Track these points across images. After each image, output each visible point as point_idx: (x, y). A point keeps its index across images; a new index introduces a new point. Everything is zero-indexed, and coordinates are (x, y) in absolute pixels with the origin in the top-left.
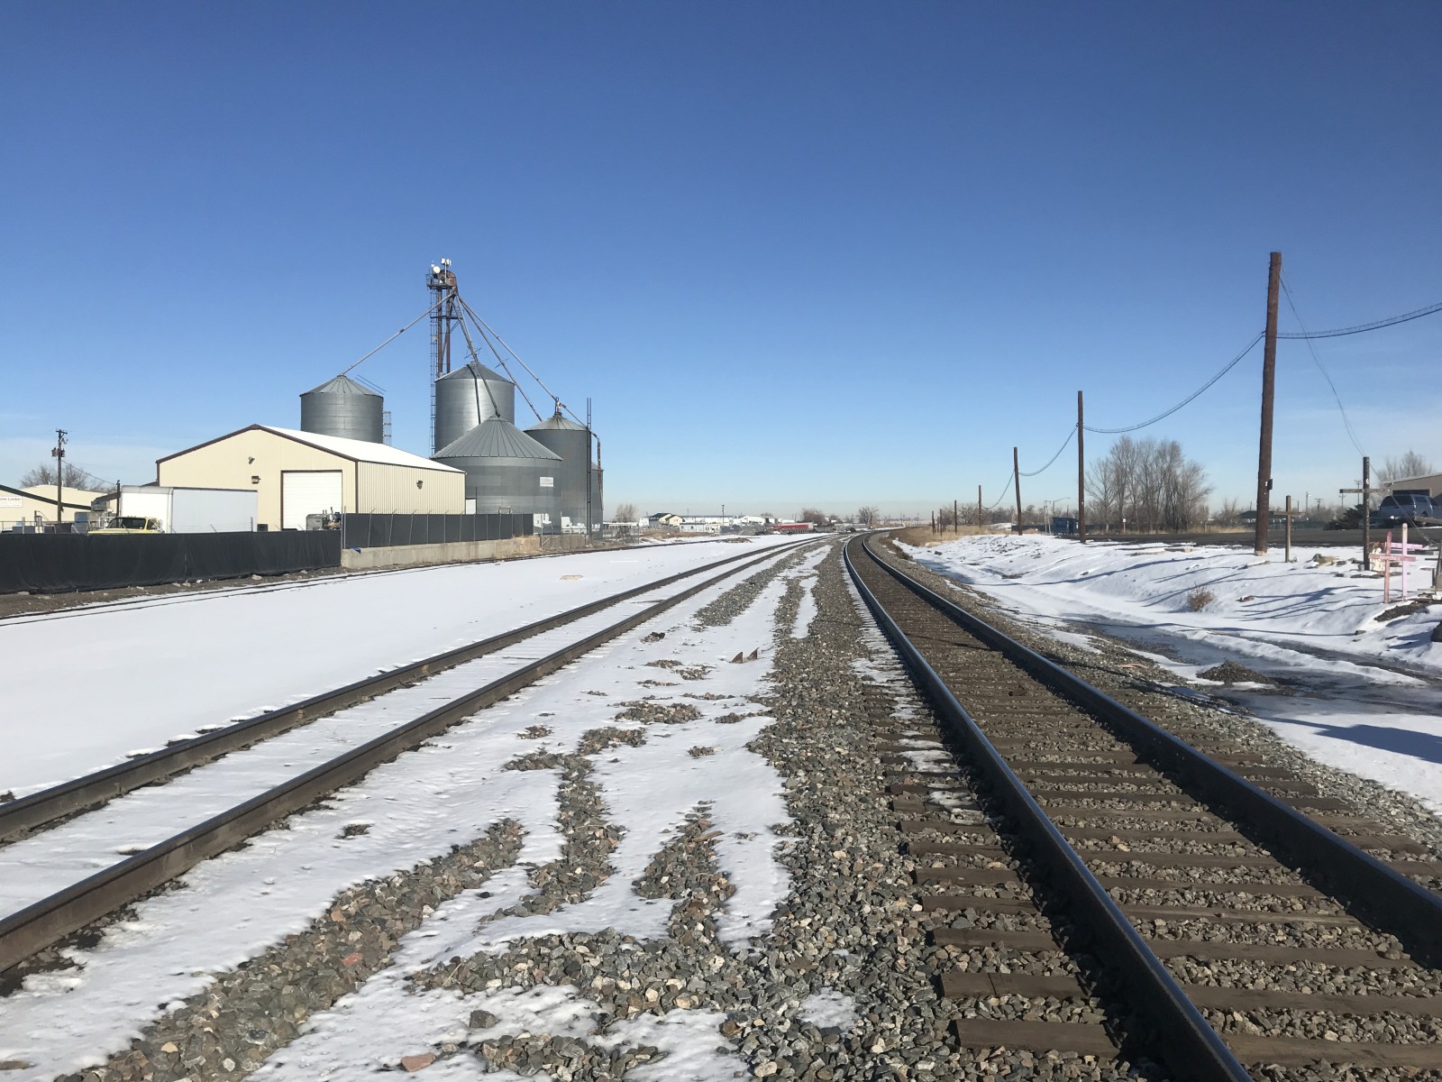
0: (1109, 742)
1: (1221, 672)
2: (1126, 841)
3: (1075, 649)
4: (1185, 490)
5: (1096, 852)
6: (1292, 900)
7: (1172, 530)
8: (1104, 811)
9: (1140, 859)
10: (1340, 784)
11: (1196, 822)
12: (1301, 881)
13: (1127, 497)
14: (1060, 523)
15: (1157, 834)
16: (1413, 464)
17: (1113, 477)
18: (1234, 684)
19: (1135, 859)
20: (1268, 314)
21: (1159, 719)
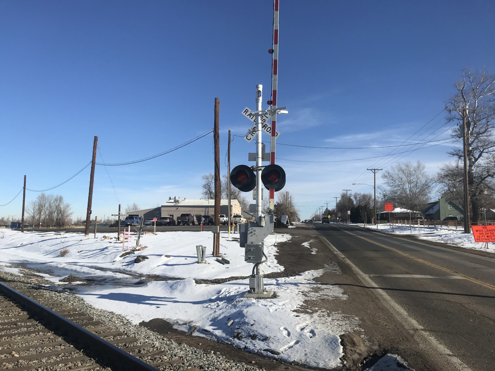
0: (18, 312)
1: (68, 279)
2: (18, 352)
3: (12, 275)
4: (64, 213)
5: (5, 359)
6: (78, 363)
7: (58, 227)
8: (11, 341)
9: (22, 359)
10: (102, 315)
11: (48, 339)
12: (82, 355)
13: (42, 215)
14: (14, 224)
15: (32, 347)
16: (135, 207)
17: (37, 207)
18: (72, 283)
19: (20, 359)
20: (93, 156)
21: (41, 300)
